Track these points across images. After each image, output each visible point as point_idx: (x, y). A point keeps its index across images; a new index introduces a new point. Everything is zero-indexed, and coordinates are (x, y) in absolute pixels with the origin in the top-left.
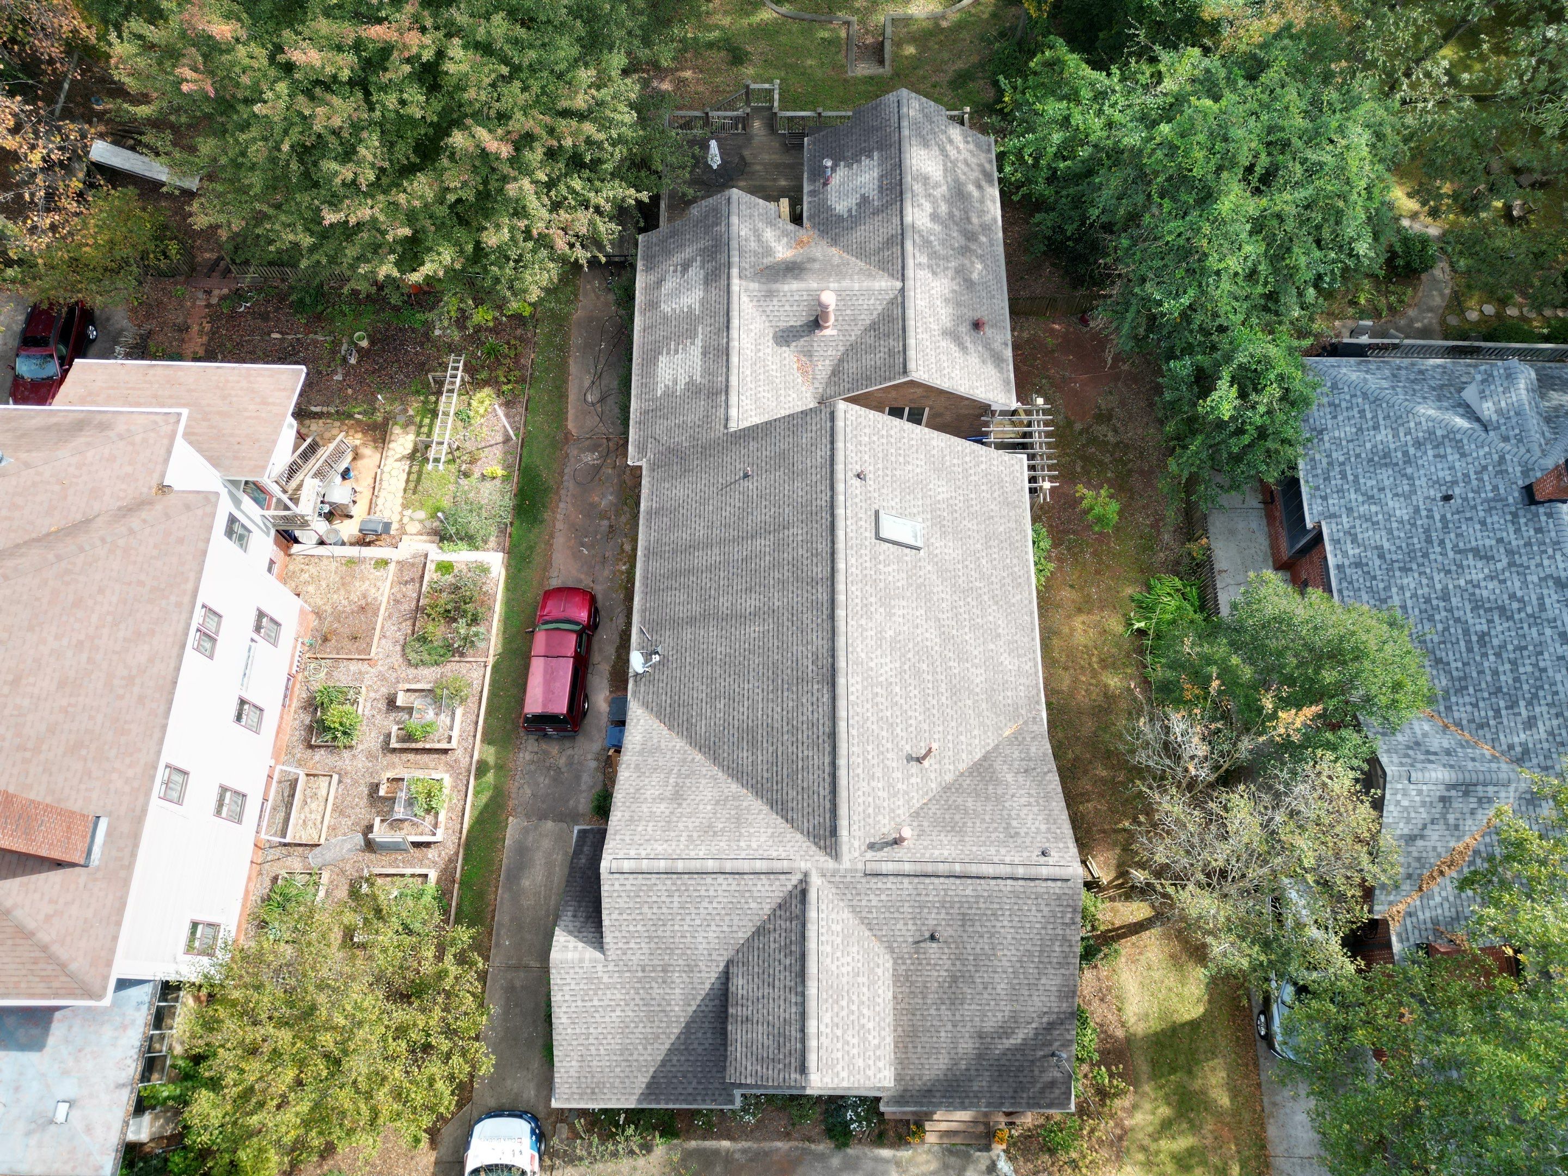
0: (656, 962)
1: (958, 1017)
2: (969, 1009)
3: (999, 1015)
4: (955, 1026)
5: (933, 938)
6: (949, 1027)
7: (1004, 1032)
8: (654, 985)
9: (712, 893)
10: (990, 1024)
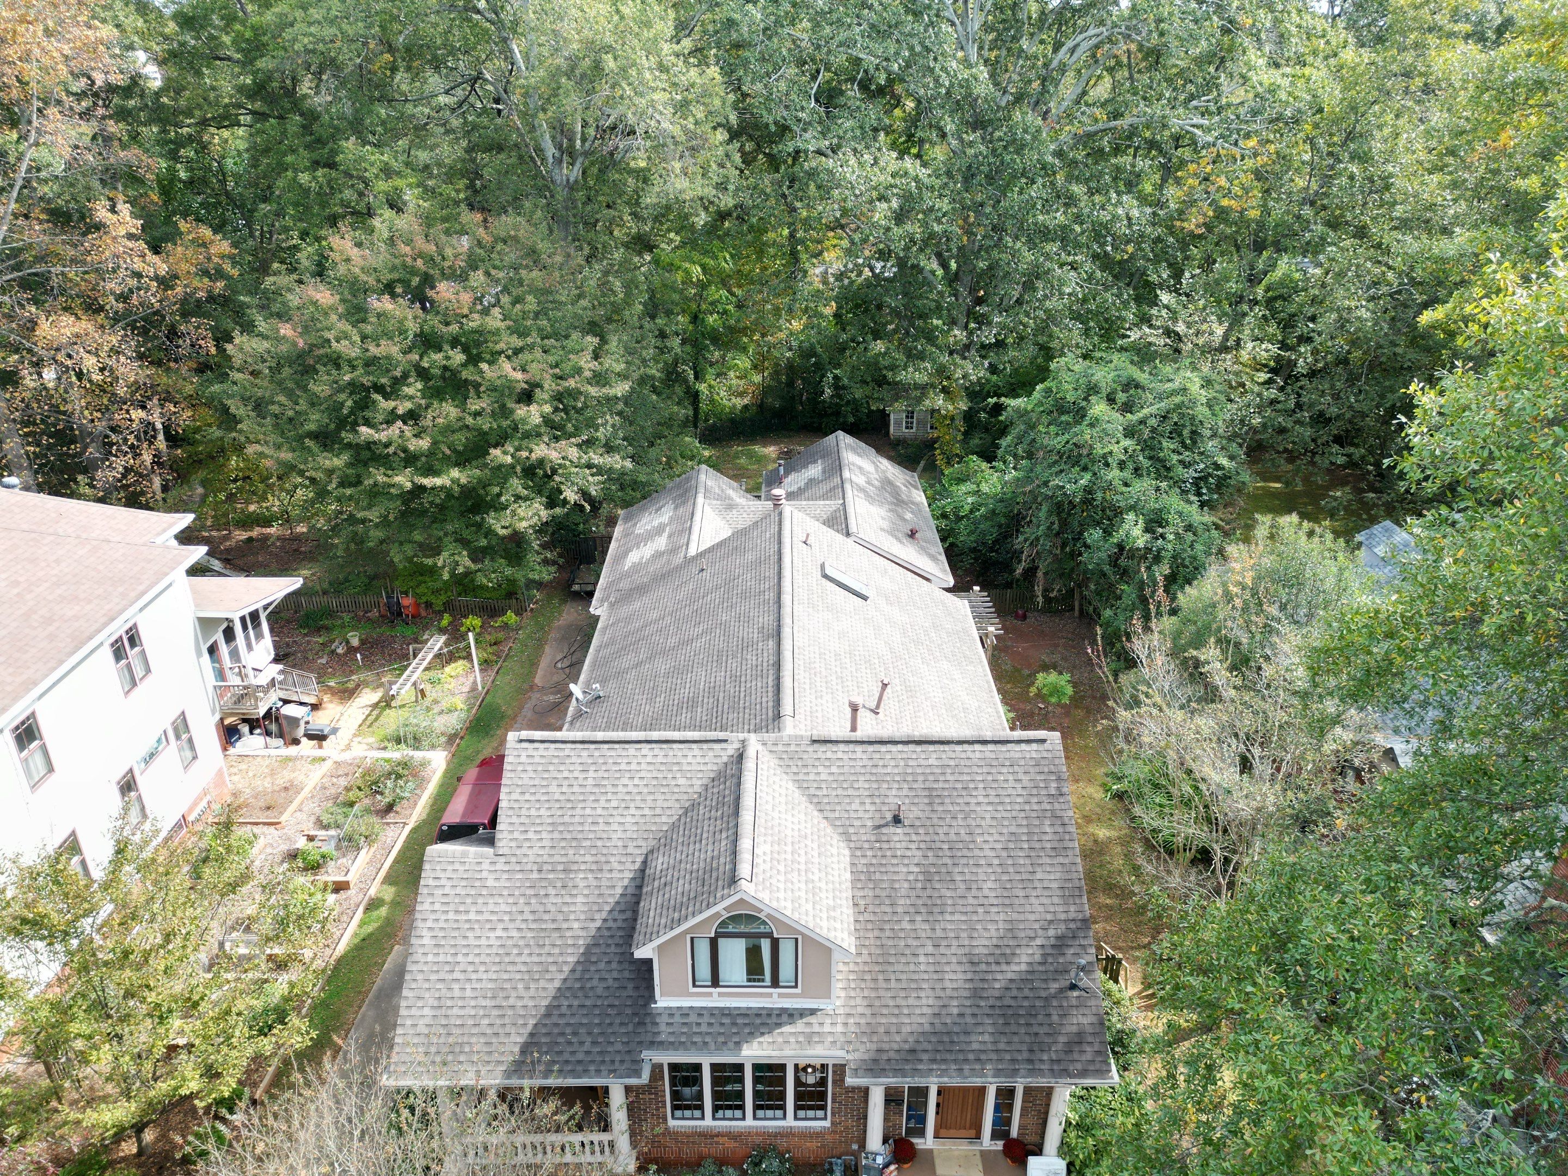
0: (557, 858)
1: (939, 933)
2: (952, 920)
3: (992, 927)
4: (936, 946)
5: (897, 820)
6: (930, 949)
7: (1003, 956)
8: (552, 891)
9: (633, 767)
10: (983, 943)
